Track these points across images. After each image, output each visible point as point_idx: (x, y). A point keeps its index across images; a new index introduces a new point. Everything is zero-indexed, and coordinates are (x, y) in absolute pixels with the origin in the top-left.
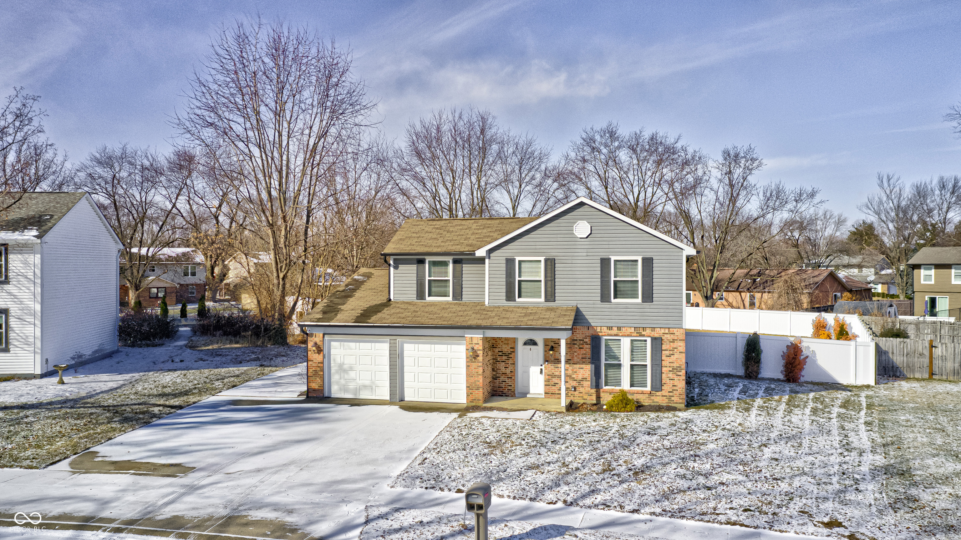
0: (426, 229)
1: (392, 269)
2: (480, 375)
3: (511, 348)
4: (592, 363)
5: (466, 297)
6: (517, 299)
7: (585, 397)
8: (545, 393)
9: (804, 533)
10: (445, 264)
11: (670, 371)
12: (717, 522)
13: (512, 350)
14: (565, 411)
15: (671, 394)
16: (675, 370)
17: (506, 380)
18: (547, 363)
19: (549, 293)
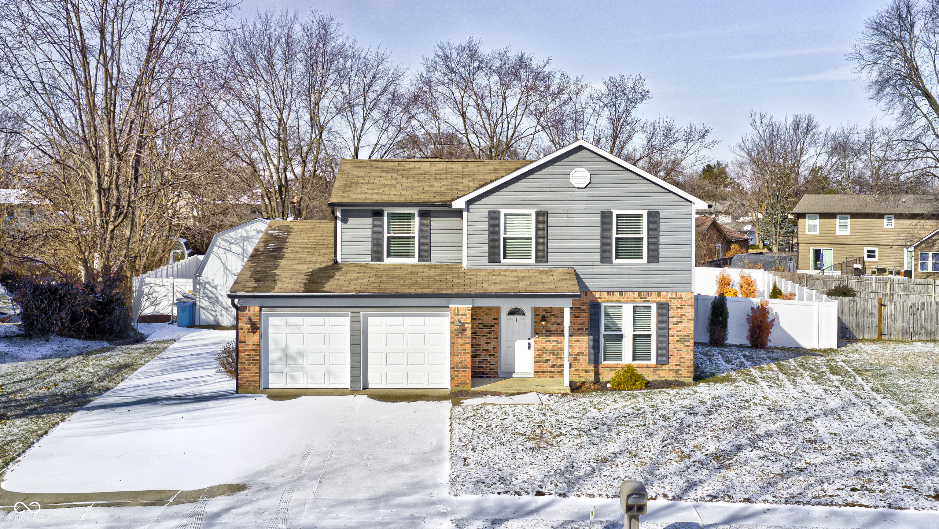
0: (373, 172)
1: (339, 223)
2: (467, 353)
3: (494, 319)
4: (589, 334)
5: (435, 258)
6: (502, 260)
7: (582, 375)
8: (535, 372)
9: (924, 509)
10: (409, 217)
11: (677, 341)
12: (835, 505)
13: (495, 321)
14: (569, 392)
15: (678, 367)
16: (683, 340)
17: (488, 357)
18: (537, 336)
19: (540, 253)
